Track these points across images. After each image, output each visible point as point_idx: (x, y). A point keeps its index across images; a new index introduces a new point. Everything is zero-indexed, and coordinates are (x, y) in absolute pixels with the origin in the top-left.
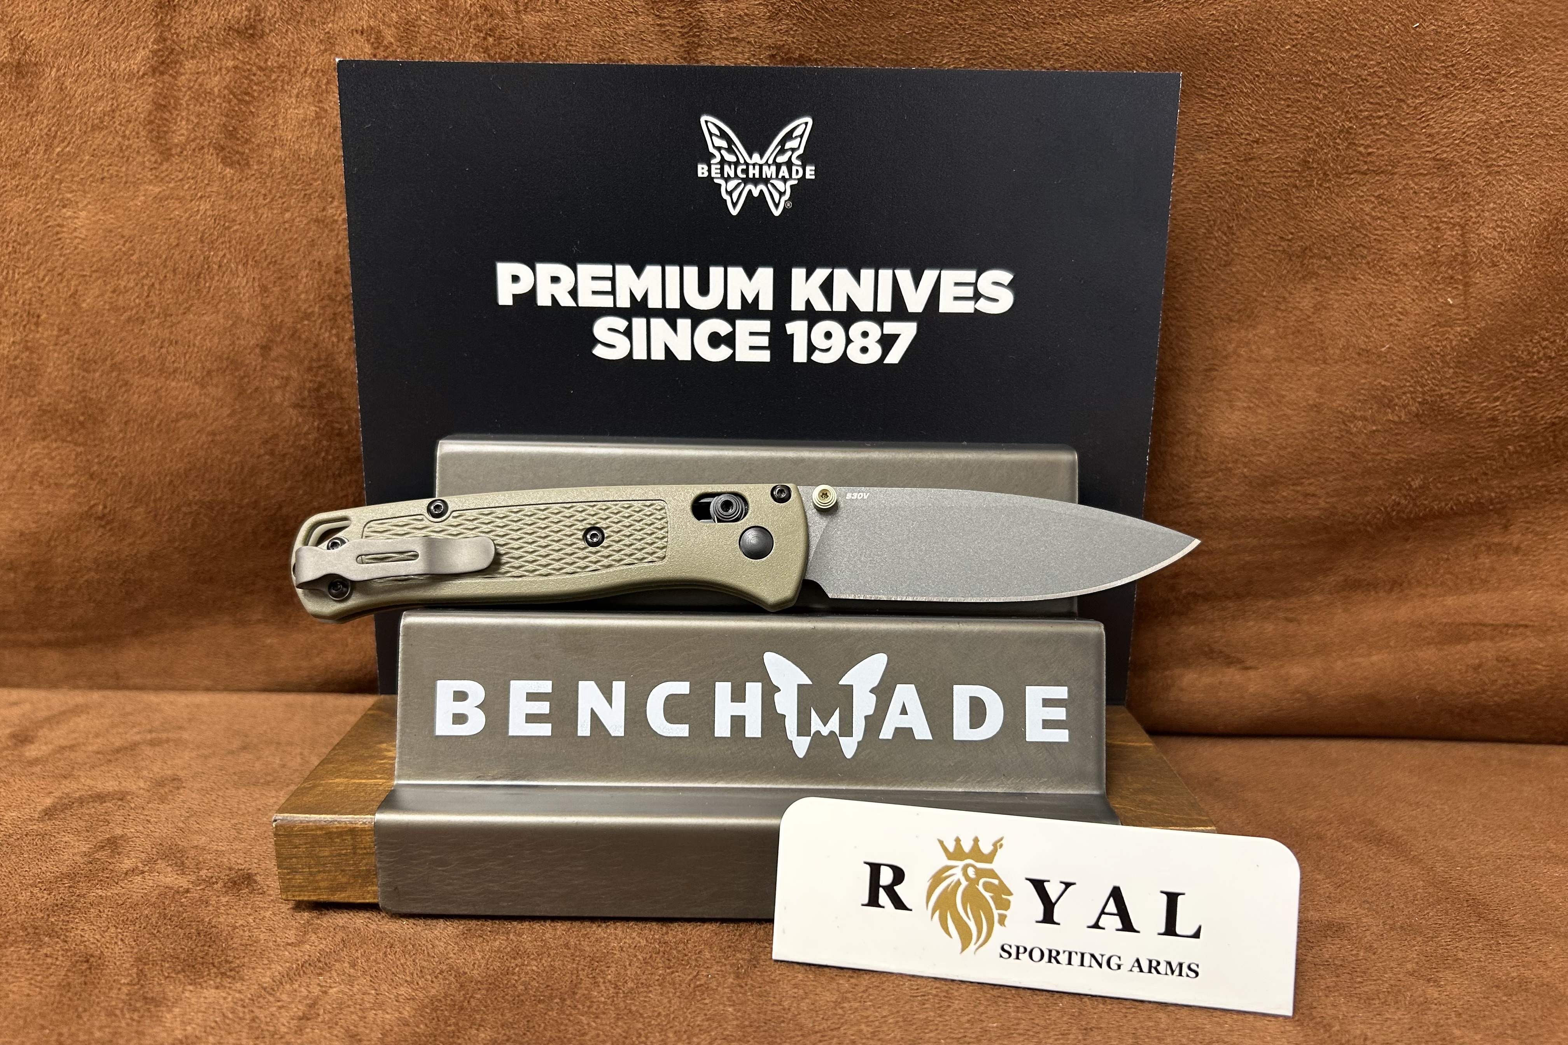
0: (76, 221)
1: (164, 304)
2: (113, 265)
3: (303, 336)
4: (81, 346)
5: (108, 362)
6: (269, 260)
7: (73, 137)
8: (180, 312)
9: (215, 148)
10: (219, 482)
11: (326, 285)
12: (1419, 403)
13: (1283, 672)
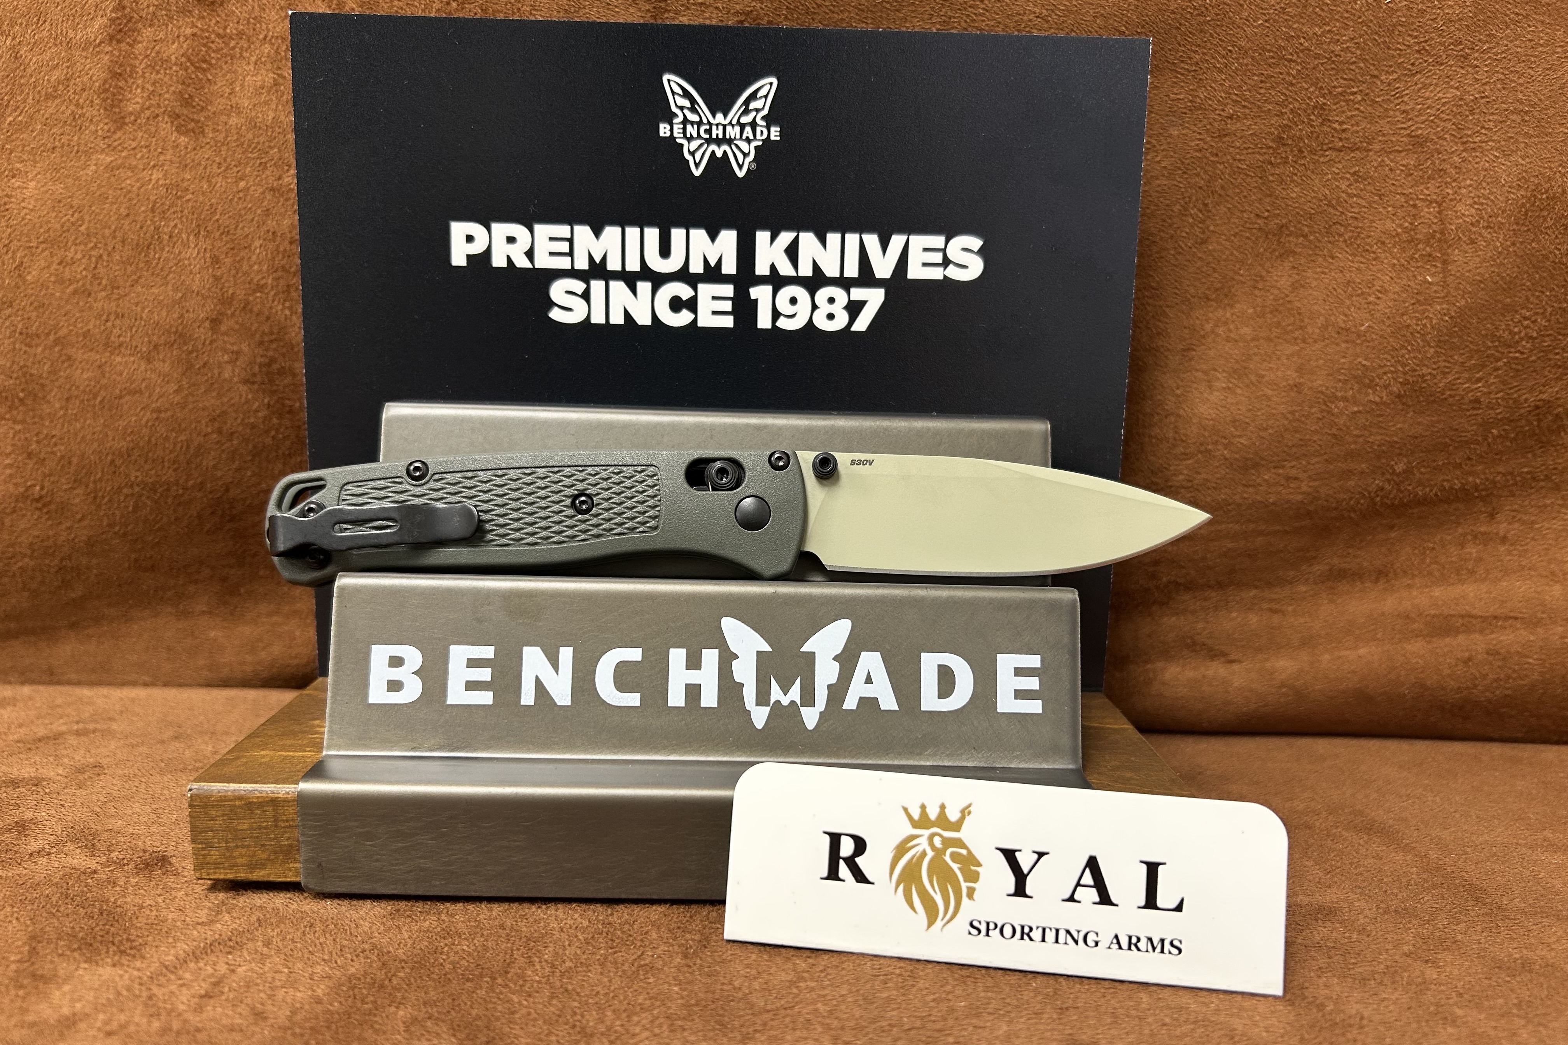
0: (25, 191)
1: (111, 276)
2: (61, 235)
3: (256, 309)
4: (23, 319)
5: (52, 337)
6: (222, 230)
7: (25, 107)
8: (128, 284)
9: (170, 116)
10: (163, 462)
11: (280, 256)
12: (1400, 383)
13: (1268, 665)
